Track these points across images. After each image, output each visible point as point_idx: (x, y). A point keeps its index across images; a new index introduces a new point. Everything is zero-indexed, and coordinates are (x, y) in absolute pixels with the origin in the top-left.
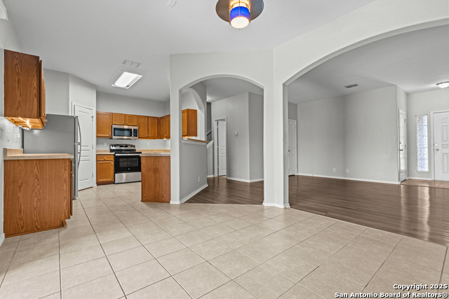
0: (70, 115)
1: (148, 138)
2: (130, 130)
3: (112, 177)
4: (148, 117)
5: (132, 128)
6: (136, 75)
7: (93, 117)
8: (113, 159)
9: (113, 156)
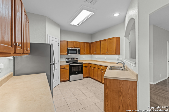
0: (47, 43)
1: (85, 54)
2: (76, 50)
3: (68, 77)
4: (85, 43)
5: (78, 49)
6: (90, 12)
7: (58, 44)
8: (68, 67)
9: (68, 66)
